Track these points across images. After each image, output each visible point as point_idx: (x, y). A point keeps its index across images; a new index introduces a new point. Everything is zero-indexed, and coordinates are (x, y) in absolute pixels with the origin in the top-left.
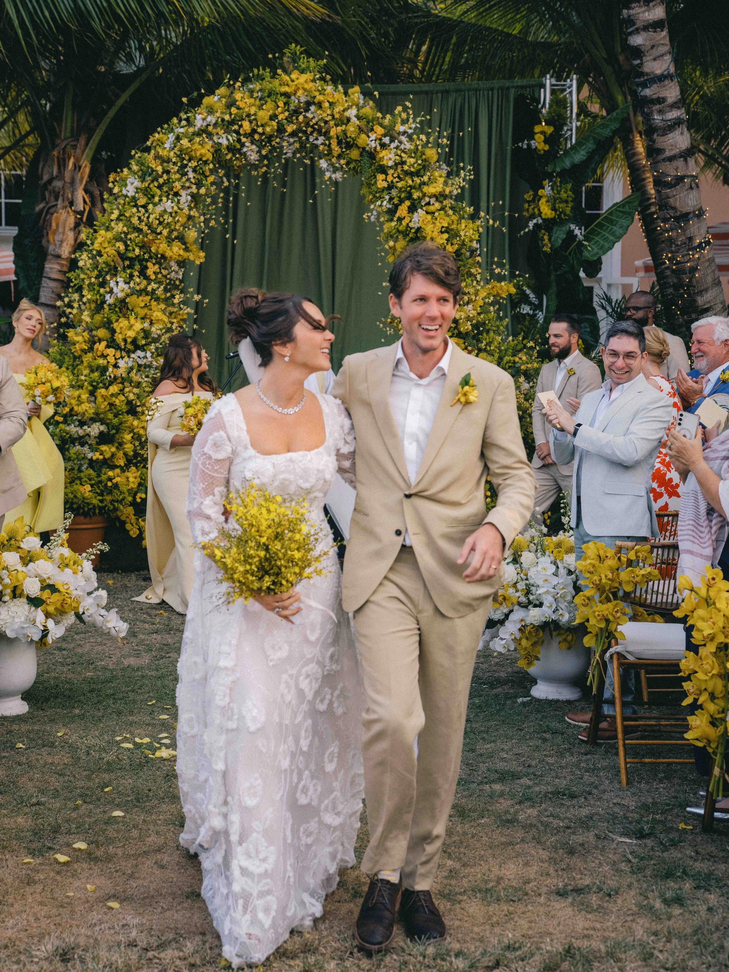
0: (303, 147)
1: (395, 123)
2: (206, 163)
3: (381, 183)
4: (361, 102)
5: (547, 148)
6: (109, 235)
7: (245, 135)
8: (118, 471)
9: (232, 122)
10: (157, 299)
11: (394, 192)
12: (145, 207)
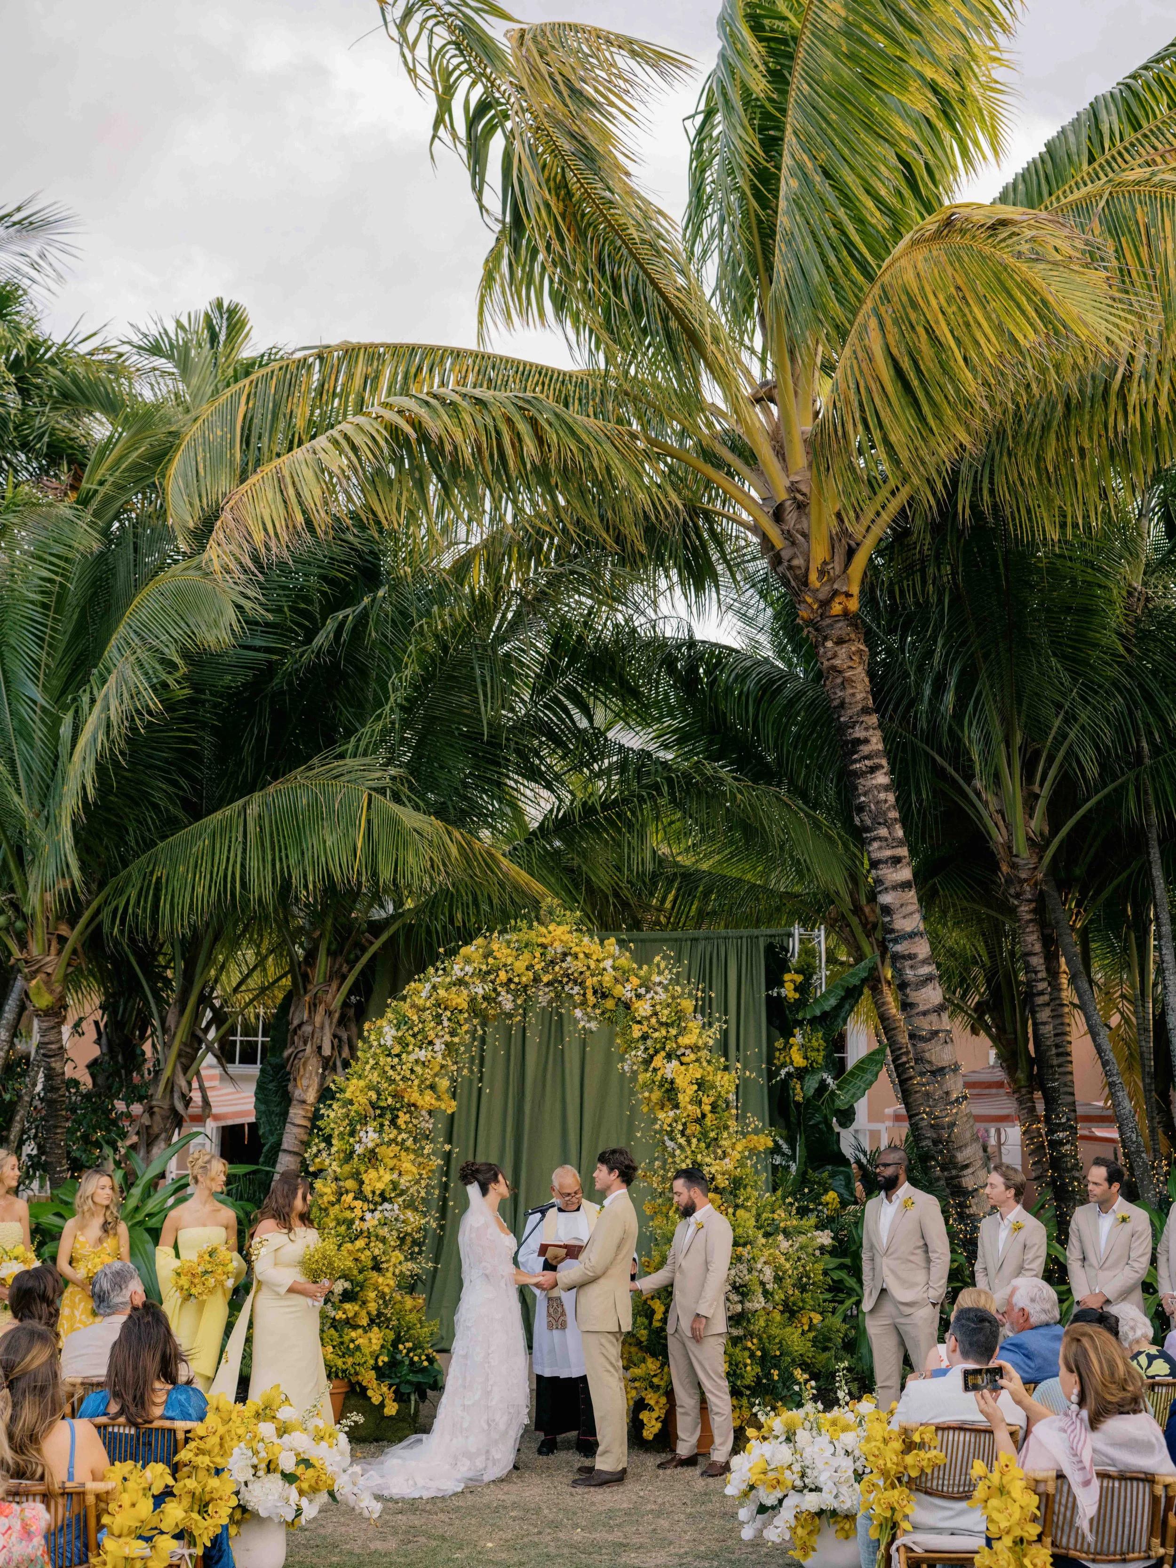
0: (558, 996)
1: (650, 973)
2: (461, 1011)
3: (636, 1033)
4: (617, 953)
5: (797, 996)
6: (362, 1083)
7: (501, 985)
8: (360, 1331)
9: (488, 973)
10: (407, 1150)
11: (649, 1042)
12: (398, 1055)
